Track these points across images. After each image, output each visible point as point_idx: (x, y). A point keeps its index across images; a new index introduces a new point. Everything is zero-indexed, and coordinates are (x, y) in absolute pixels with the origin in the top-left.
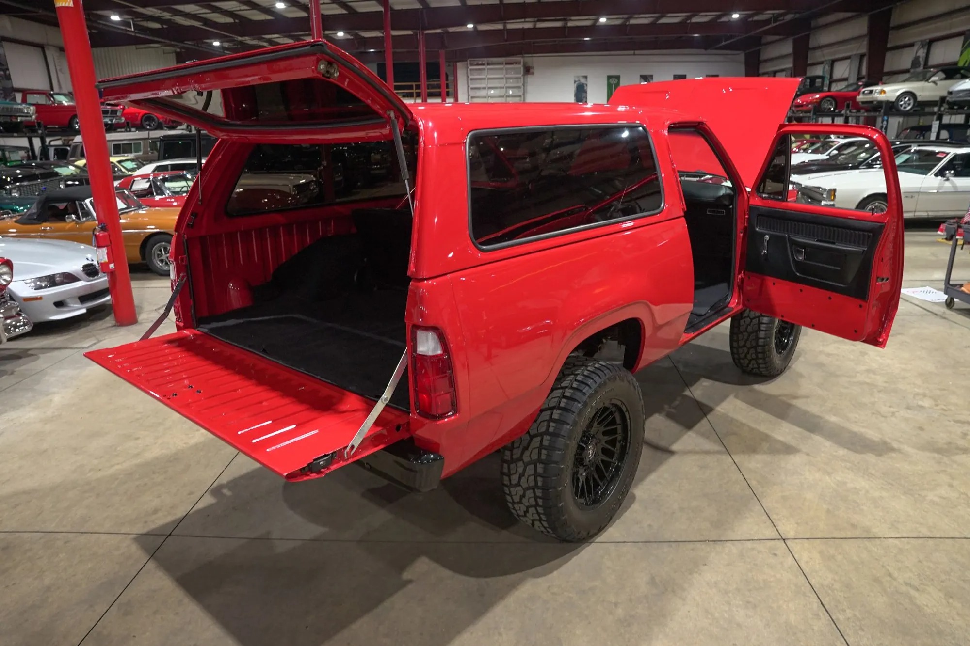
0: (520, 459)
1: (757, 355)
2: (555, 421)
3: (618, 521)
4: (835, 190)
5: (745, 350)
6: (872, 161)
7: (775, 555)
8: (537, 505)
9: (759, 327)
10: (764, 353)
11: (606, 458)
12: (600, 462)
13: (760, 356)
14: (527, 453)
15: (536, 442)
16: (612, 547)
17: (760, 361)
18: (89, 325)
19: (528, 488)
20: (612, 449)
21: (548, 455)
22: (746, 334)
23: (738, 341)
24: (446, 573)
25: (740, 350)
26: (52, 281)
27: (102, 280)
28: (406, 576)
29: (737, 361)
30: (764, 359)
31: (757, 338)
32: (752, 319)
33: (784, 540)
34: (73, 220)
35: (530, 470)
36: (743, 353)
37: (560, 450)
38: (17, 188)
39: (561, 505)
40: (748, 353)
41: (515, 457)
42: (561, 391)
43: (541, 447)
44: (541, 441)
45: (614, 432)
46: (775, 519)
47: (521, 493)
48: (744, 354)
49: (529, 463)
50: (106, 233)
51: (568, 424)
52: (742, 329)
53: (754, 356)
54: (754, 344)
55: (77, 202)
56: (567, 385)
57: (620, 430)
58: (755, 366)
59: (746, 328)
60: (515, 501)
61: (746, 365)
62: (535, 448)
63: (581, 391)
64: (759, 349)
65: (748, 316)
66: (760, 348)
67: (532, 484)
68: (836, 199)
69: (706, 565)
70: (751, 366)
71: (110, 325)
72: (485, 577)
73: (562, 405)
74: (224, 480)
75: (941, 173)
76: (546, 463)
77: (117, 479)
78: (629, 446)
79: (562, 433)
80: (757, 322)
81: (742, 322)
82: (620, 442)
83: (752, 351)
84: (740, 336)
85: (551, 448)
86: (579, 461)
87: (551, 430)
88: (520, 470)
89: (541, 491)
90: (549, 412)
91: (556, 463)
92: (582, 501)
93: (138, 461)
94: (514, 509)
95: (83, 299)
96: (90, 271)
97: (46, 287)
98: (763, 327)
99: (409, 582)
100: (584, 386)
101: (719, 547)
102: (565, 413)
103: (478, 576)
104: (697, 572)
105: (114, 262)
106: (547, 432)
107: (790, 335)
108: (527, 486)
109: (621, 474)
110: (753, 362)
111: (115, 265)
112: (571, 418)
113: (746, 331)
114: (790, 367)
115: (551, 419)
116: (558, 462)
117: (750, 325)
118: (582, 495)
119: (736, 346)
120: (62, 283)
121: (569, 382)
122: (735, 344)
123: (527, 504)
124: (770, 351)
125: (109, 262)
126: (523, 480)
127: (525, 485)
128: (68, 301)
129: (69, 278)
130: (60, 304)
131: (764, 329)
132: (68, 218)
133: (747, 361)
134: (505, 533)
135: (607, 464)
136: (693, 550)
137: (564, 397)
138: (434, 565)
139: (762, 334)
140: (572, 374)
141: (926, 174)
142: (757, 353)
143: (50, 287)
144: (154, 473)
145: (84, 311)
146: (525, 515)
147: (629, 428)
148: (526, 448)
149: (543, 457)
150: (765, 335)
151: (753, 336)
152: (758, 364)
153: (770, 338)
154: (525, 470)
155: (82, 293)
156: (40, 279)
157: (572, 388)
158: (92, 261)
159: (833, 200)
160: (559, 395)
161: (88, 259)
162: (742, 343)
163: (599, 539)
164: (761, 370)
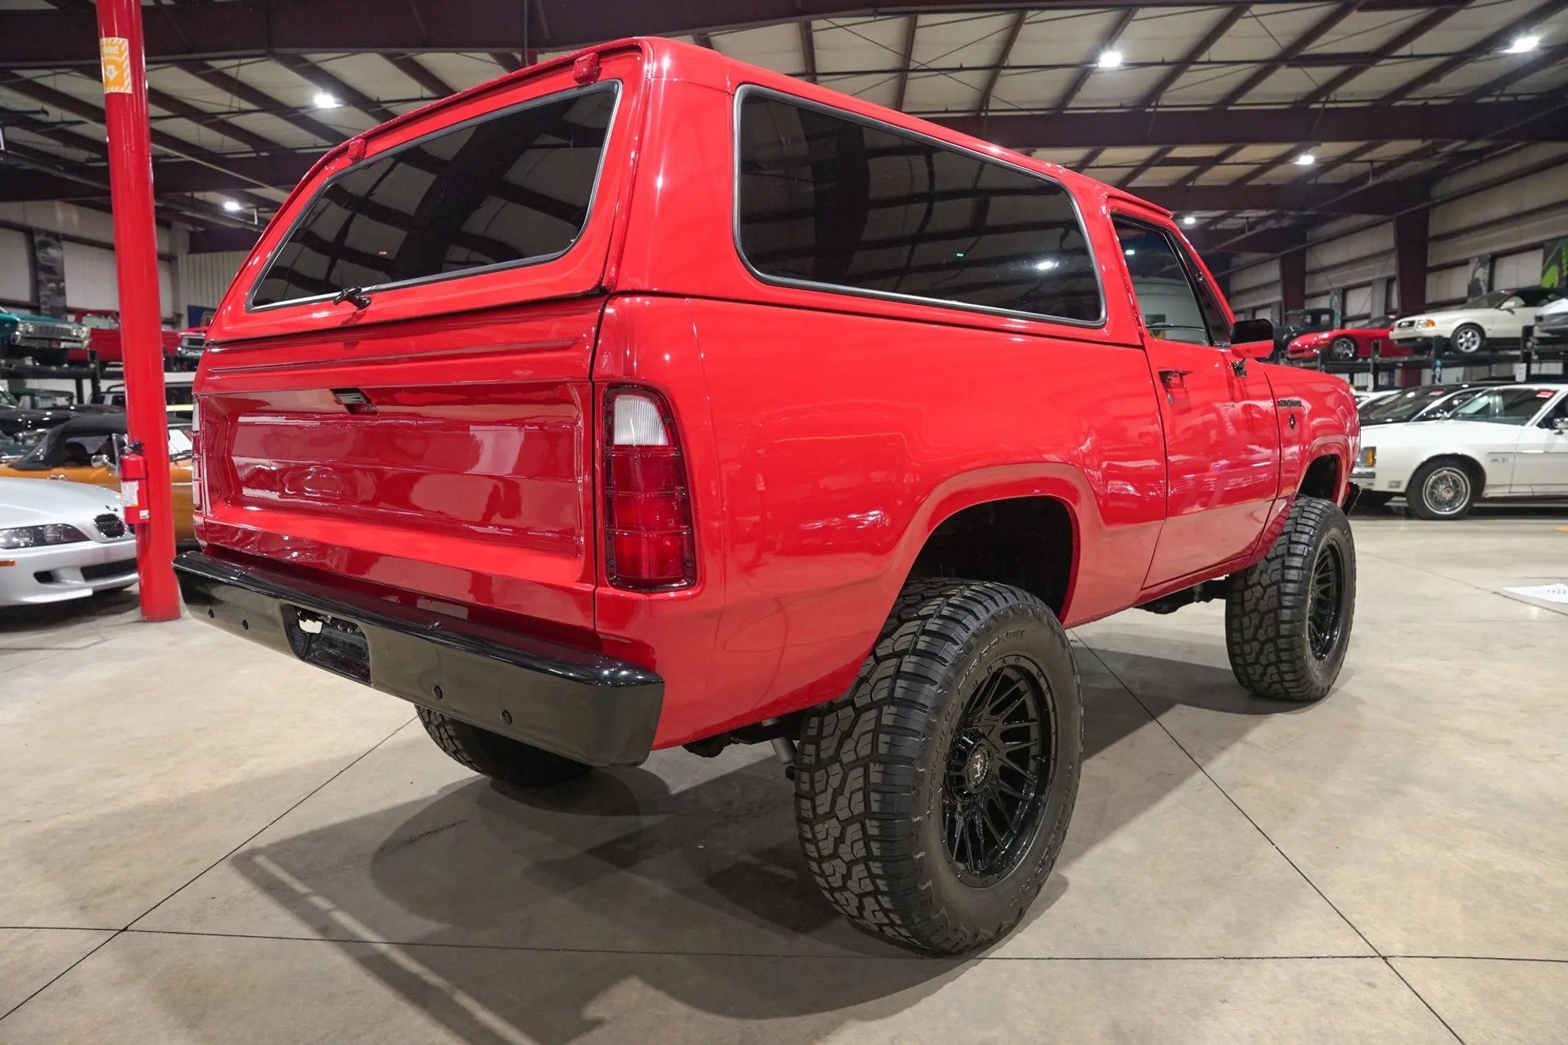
0: (836, 759)
1: (1278, 656)
2: (908, 676)
3: (1035, 923)
4: (1373, 449)
5: (1256, 646)
6: (1427, 413)
7: (1371, 985)
8: (869, 857)
9: (1280, 601)
10: (1290, 650)
11: (1008, 789)
12: (997, 796)
13: (1284, 656)
14: (850, 744)
15: (868, 720)
16: (1027, 966)
17: (1285, 667)
18: (95, 620)
19: (850, 820)
20: (1021, 771)
21: (891, 745)
22: (1254, 615)
23: (1241, 630)
24: (678, 1008)
25: (1247, 648)
26: (37, 536)
27: (127, 545)
28: (592, 1011)
29: (1241, 670)
30: (1291, 662)
31: (1278, 622)
32: (1265, 588)
33: (1384, 958)
34: (105, 464)
35: (855, 779)
36: (1251, 653)
37: (915, 733)
38: (35, 438)
39: (918, 857)
40: (1261, 652)
41: (824, 755)
42: (918, 622)
43: (878, 730)
44: (878, 719)
45: (1022, 735)
46: (1357, 922)
47: (836, 833)
48: (1254, 655)
49: (853, 765)
50: (140, 458)
51: (934, 683)
52: (1248, 606)
53: (1272, 657)
54: (1271, 633)
55: (114, 436)
56: (932, 612)
57: (1034, 734)
58: (1276, 678)
59: (1257, 604)
60: (825, 853)
61: (1257, 677)
62: (865, 733)
63: (959, 622)
64: (1282, 643)
65: (1259, 583)
66: (1283, 640)
67: (859, 808)
68: (1378, 464)
69: (1226, 1001)
70: (1267, 679)
71: (131, 620)
72: (759, 1017)
73: (921, 646)
74: (262, 842)
75: (1547, 423)
76: (888, 762)
77: (55, 837)
78: (1055, 765)
79: (921, 700)
80: (1275, 593)
81: (1248, 594)
82: (1034, 758)
83: (1269, 647)
84: (1246, 620)
85: (899, 730)
86: (955, 781)
87: (899, 693)
88: (835, 782)
89: (877, 823)
90: (894, 661)
91: (909, 761)
92: (961, 866)
93: (106, 809)
94: (823, 875)
95: (90, 572)
96: (108, 525)
97: (27, 546)
98: (1287, 601)
99: (598, 1023)
100: (964, 613)
101: (1248, 968)
102: (927, 662)
103: (743, 1015)
104: (1208, 1015)
105: (148, 508)
106: (891, 700)
107: (1333, 627)
108: (849, 814)
109: (1042, 822)
110: (1272, 670)
111: (150, 514)
112: (939, 671)
113: (1256, 610)
114: (1336, 690)
115: (899, 674)
116: (913, 759)
117: (1262, 598)
118: (961, 857)
119: (1240, 640)
120: (57, 542)
121: (935, 607)
122: (1237, 637)
123: (848, 857)
124: (1301, 647)
125: (141, 507)
126: (842, 801)
127: (844, 814)
128: (62, 573)
129: (72, 534)
130: (45, 577)
131: (1290, 604)
132: (95, 461)
133: (1259, 669)
134: (803, 941)
135: (1012, 803)
136: (1195, 973)
137: (925, 632)
138: (651, 993)
139: (1286, 614)
140: (941, 596)
141: (1523, 425)
142: (1278, 651)
143: (33, 546)
144: (132, 828)
145: (88, 592)
146: (844, 888)
147: (1053, 731)
148: (848, 734)
149: (883, 749)
150: (1292, 615)
151: (1269, 619)
152: (1280, 673)
153: (1301, 620)
154: (844, 781)
155: (89, 561)
156: (19, 532)
157: (941, 617)
158: (116, 510)
159: (1372, 465)
160: (915, 629)
161: (108, 507)
162: (1248, 634)
163: (997, 952)
164: (1287, 685)
